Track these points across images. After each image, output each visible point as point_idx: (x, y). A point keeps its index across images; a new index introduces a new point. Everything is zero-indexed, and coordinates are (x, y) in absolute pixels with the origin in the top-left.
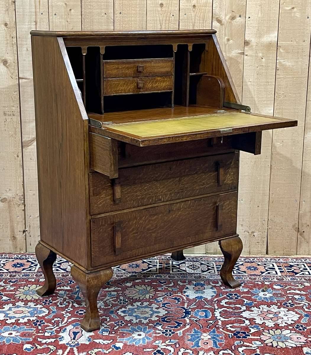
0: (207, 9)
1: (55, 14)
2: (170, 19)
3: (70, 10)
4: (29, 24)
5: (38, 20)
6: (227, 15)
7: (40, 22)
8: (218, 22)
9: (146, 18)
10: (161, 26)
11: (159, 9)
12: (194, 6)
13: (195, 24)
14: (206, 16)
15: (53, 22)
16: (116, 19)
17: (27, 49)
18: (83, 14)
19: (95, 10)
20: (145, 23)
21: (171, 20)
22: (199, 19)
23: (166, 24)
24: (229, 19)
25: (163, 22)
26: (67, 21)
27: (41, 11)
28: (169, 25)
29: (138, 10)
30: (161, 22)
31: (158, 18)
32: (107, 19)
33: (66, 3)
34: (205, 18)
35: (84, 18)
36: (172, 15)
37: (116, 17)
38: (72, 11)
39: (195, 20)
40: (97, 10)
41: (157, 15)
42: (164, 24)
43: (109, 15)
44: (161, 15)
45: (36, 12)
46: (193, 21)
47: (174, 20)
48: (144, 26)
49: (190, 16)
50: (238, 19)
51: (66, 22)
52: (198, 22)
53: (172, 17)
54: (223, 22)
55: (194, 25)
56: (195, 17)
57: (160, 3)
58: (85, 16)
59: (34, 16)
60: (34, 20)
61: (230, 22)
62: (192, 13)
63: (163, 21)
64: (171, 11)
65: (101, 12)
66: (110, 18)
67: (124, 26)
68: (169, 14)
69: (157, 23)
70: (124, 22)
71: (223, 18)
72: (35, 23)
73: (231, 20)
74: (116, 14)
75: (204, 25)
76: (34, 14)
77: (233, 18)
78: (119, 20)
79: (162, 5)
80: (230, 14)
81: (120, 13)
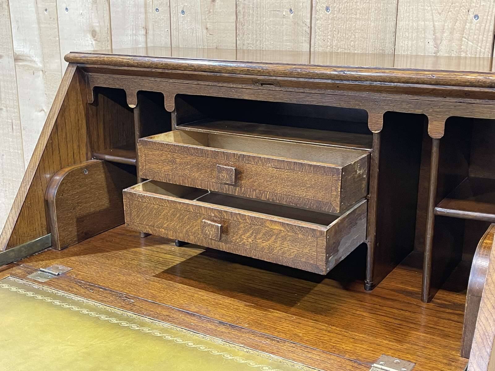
2: (464, 28)
4: (134, 32)
7: (154, 30)
9: (393, 23)
10: (437, 46)
16: (315, 24)
18: (240, 12)
19: (268, 1)
20: (389, 36)
21: (470, 29)
23: (451, 40)
25: (445, 35)
27: (155, 2)
28: (460, 45)
30: (438, 35)
31: (430, 24)
32: (295, 23)
36: (472, 16)
37: (316, 19)
38: (218, 2)
40: (272, 1)
41: (428, 16)
42: (444, 42)
43: (300, 13)
44: (440, 14)
45: (146, 6)
47: (479, 30)
51: (205, 31)
53: (471, 22)
58: (244, 16)
60: (144, 25)
63: (443, 32)
64: (470, 2)
65: (280, 7)
66: (301, 24)
67: (335, 43)
69: (425, 38)
72: (143, 32)
74: (317, 11)
76: (143, 10)
78: (322, 29)
81: (327, 9)
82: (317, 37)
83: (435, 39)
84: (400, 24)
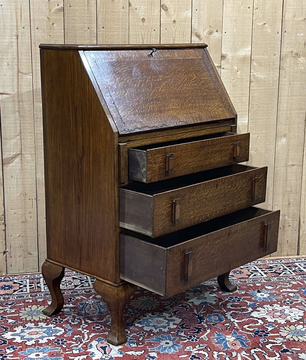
0: (186, 24)
1: (37, 28)
2: (151, 34)
3: (53, 24)
4: (10, 38)
5: (20, 35)
6: (205, 30)
7: (22, 36)
8: (197, 37)
9: (128, 33)
10: (143, 40)
11: (141, 24)
12: (174, 21)
13: (176, 39)
14: (185, 31)
15: (35, 36)
16: (99, 33)
17: (8, 64)
18: (66, 29)
19: (79, 24)
20: (127, 37)
21: (153, 34)
22: (179, 33)
23: (147, 38)
24: (207, 34)
26: (50, 35)
27: (22, 24)
28: (150, 40)
29: (121, 24)
30: (143, 37)
31: (140, 33)
32: (90, 33)
33: (49, 17)
34: (185, 33)
35: (67, 32)
36: (153, 30)
37: (99, 31)
38: (55, 25)
39: (175, 35)
40: (80, 25)
41: (139, 30)
42: (146, 39)
43: (93, 29)
44: (143, 29)
45: (17, 26)
46: (174, 36)
47: (156, 35)
48: (127, 40)
49: (171, 31)
50: (215, 34)
52: (178, 36)
53: (153, 32)
54: (201, 37)
55: (174, 40)
56: (175, 32)
57: (141, 18)
58: (68, 30)
59: (15, 31)
60: (16, 34)
61: (208, 37)
62: (173, 29)
63: (144, 35)
64: (152, 26)
65: (84, 27)
66: (93, 33)
67: (107, 40)
68: (151, 28)
69: (139, 38)
70: (107, 36)
71: (202, 32)
72: (16, 37)
73: (209, 34)
74: (99, 29)
75: (184, 40)
76: (15, 28)
77: (211, 33)
78: (102, 35)
79: (143, 20)
80: (208, 30)
81: (103, 28)
82: (100, 38)
83: (142, 38)
84: (130, 33)
